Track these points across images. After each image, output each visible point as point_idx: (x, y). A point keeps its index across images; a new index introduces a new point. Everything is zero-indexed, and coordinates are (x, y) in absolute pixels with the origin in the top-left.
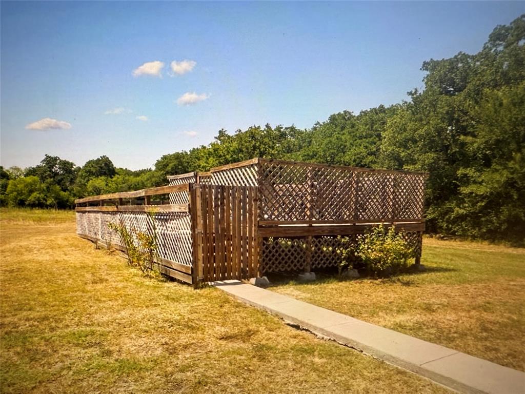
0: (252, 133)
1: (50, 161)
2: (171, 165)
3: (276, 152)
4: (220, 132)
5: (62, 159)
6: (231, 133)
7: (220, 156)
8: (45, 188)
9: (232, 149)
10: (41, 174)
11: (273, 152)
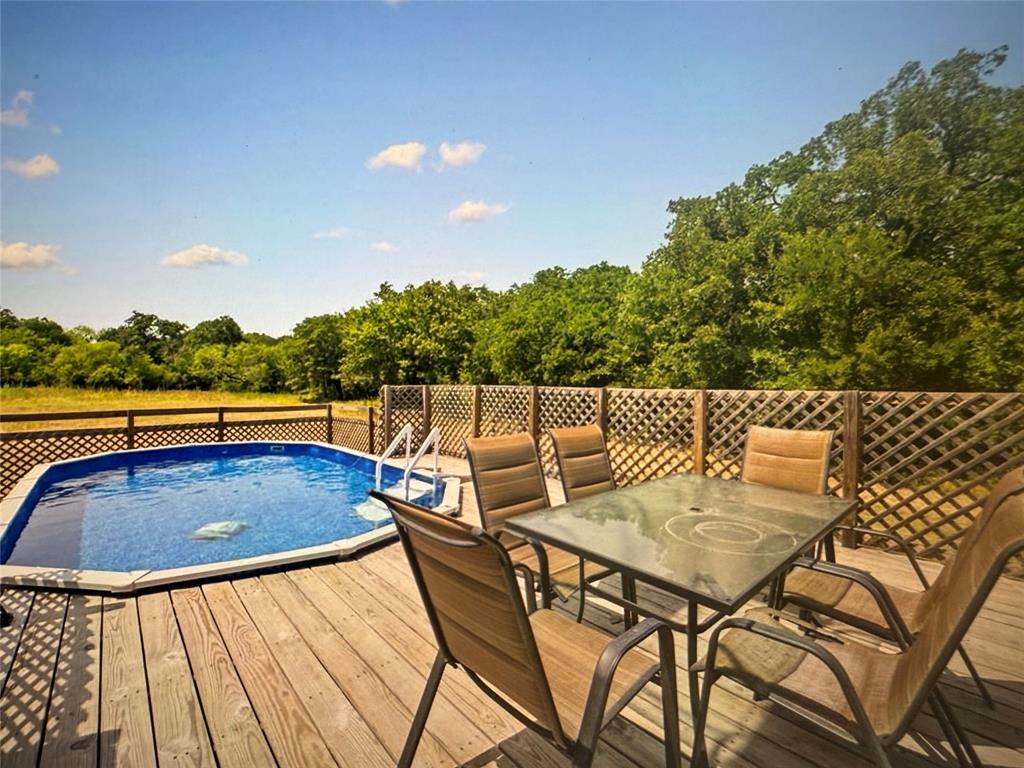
0: (429, 289)
1: (142, 321)
2: (316, 332)
3: (464, 318)
4: (382, 286)
5: (163, 318)
6: (399, 288)
7: (381, 321)
8: (124, 359)
9: (398, 310)
10: (125, 338)
11: (459, 317)
